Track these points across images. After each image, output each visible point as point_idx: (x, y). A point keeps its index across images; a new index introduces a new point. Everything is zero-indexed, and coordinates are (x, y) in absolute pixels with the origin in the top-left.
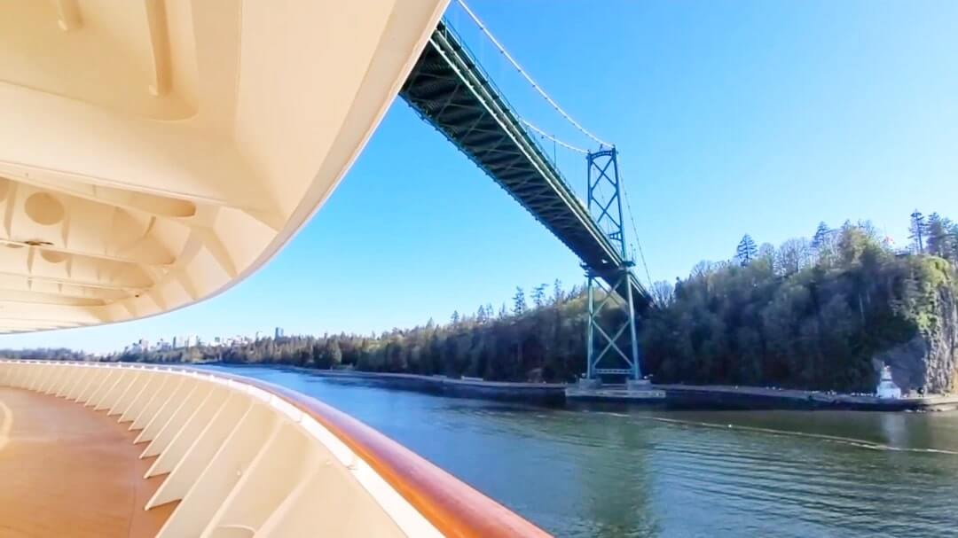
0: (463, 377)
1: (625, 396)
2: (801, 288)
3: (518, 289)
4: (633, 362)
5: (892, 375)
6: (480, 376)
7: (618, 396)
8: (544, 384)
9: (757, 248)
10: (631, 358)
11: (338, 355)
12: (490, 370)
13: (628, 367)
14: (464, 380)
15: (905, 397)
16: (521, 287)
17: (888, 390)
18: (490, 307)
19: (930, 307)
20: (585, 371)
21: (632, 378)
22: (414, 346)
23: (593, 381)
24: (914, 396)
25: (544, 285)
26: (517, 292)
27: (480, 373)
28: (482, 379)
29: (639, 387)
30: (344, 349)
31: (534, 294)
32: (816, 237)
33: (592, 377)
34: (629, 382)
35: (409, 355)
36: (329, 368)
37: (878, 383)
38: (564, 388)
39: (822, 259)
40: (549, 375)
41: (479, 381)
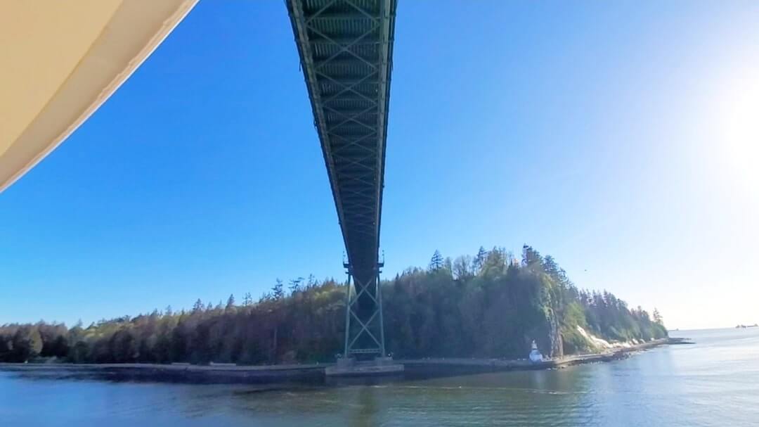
0: (212, 363)
1: (377, 371)
2: (480, 289)
3: (278, 281)
4: (381, 343)
5: (537, 346)
6: (233, 362)
7: (372, 371)
8: (300, 366)
9: (443, 260)
10: (379, 339)
11: (38, 347)
12: (245, 355)
13: (378, 347)
14: (214, 366)
15: (545, 360)
16: (280, 279)
17: (536, 357)
18: (250, 296)
19: (548, 303)
20: (342, 352)
21: (379, 355)
22: (150, 334)
23: (350, 359)
24: (548, 359)
25: (300, 278)
26: (277, 283)
27: (234, 359)
28: (234, 365)
29: (385, 364)
30: (45, 340)
31: (291, 286)
32: (479, 255)
33: (350, 356)
34: (378, 359)
35: (143, 342)
36: (22, 361)
37: (530, 352)
38: (324, 368)
39: (487, 270)
40: (302, 357)
41: (232, 366)
